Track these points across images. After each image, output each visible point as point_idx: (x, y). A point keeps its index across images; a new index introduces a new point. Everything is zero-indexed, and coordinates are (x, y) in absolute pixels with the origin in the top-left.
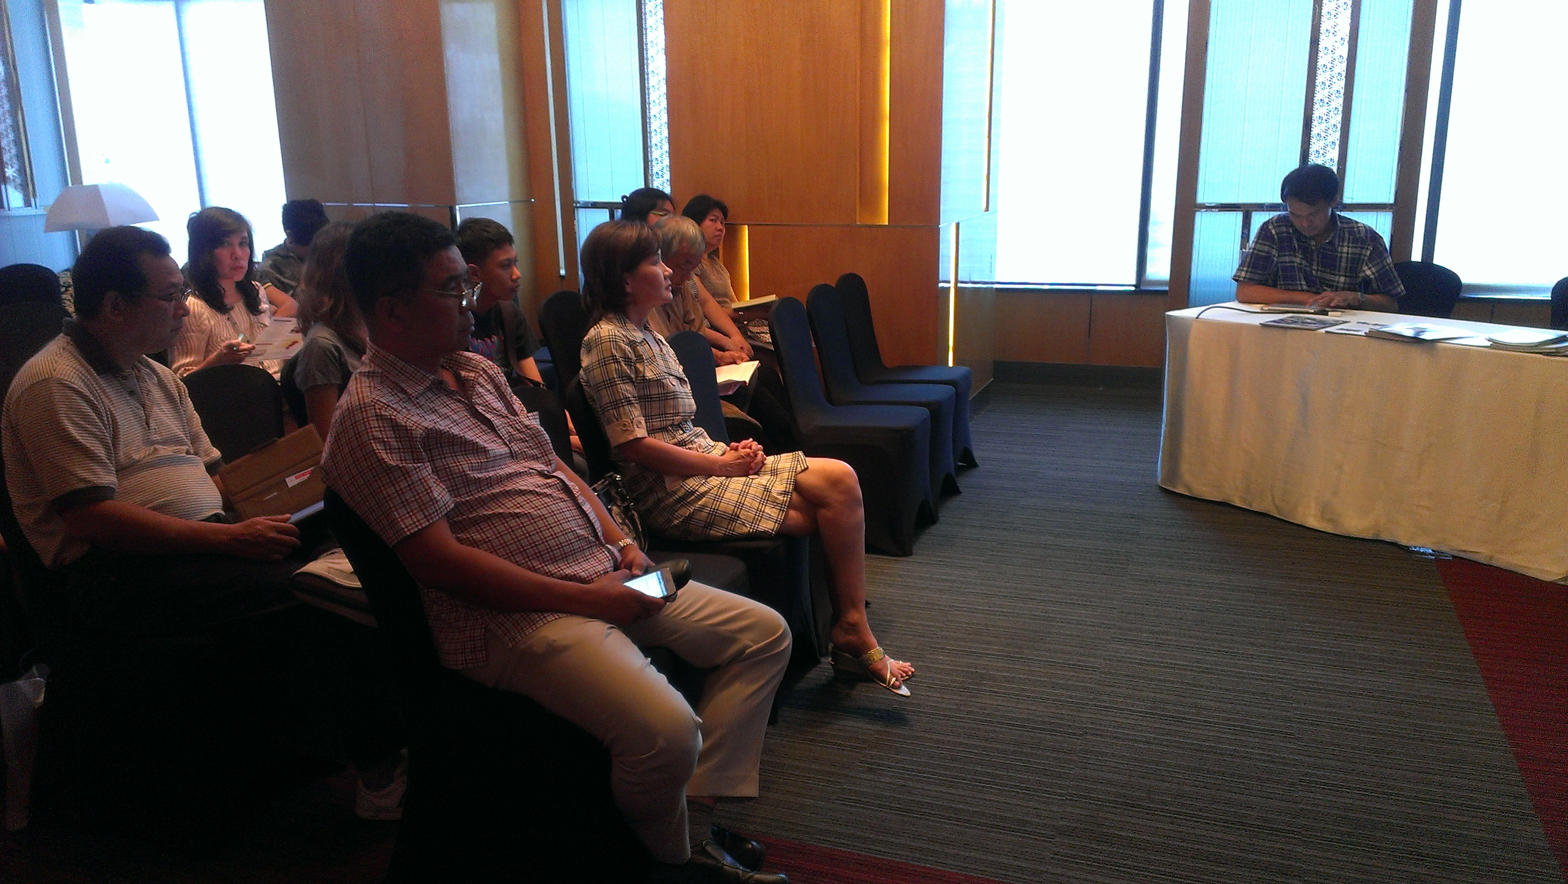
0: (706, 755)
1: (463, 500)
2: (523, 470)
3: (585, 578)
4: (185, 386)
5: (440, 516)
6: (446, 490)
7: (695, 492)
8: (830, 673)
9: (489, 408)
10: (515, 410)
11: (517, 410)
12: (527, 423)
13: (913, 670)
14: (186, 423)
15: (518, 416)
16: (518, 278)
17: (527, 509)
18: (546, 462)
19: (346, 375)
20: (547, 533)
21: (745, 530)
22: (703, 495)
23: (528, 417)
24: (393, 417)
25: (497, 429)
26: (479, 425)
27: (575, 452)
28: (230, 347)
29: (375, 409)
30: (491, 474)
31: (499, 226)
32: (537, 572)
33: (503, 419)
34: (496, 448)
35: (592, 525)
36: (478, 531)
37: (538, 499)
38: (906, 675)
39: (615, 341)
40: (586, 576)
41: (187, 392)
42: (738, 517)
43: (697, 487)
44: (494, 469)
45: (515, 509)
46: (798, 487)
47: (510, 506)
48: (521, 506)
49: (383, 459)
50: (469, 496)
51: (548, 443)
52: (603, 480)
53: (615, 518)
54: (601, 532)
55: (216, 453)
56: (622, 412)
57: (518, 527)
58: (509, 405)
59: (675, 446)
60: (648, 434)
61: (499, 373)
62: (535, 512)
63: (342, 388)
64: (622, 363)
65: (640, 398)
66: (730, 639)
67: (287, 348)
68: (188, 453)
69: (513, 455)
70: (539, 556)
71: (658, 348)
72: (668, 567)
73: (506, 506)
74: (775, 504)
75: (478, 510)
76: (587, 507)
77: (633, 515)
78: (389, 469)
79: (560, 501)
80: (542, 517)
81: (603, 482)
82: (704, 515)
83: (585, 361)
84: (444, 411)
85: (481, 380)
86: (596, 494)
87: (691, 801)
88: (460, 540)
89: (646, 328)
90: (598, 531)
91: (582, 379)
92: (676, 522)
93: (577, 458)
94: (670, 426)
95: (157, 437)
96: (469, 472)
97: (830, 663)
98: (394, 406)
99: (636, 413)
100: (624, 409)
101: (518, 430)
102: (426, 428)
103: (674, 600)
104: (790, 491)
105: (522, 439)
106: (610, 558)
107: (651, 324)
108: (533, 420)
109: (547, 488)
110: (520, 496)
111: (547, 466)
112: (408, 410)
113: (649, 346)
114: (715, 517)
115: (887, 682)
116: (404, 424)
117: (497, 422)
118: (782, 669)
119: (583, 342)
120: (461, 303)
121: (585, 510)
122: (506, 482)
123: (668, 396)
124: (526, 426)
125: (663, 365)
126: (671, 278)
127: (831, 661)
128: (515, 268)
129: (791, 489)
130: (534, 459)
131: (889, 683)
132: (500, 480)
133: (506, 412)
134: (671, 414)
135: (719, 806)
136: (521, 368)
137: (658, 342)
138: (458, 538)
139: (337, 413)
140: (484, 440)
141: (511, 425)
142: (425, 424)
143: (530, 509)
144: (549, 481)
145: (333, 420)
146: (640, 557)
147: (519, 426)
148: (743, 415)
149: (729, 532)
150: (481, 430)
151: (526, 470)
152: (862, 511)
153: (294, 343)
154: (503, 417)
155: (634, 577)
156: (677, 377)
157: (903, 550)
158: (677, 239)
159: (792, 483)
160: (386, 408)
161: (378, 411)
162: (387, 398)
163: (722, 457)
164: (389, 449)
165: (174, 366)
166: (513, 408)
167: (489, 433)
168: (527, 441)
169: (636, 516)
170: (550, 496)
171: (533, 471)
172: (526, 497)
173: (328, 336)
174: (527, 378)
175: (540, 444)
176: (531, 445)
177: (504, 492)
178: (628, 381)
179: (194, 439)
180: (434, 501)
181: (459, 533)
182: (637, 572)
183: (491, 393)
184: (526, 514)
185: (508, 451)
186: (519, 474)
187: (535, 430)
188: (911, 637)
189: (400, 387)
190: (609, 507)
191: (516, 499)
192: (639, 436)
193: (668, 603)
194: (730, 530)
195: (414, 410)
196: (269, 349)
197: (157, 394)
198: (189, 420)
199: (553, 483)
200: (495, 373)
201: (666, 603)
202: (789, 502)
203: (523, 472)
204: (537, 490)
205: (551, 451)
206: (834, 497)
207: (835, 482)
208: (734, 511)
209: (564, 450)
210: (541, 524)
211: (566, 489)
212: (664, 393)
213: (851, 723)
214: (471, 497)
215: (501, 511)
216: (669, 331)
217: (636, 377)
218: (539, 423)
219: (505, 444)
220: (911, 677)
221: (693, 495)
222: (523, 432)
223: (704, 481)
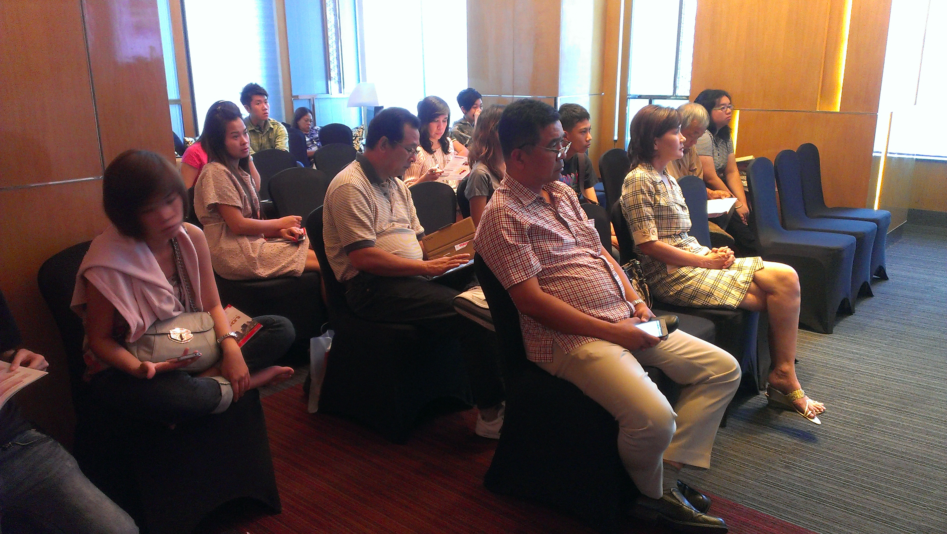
0: (677, 437)
1: (547, 267)
2: (582, 253)
3: (612, 319)
4: (410, 192)
5: (534, 275)
6: (538, 260)
7: (686, 276)
8: (766, 402)
9: (567, 215)
10: (581, 217)
11: (582, 216)
12: (587, 225)
13: (825, 408)
14: (409, 211)
15: (583, 221)
16: (590, 140)
17: (582, 275)
18: (596, 250)
19: (491, 192)
20: (592, 291)
21: (716, 303)
22: (690, 278)
23: (588, 222)
24: (514, 216)
25: (570, 227)
26: (560, 225)
27: (614, 246)
28: (432, 171)
29: (505, 211)
30: (564, 253)
31: (582, 109)
32: (584, 313)
33: (574, 222)
34: (568, 239)
35: (619, 288)
36: (553, 285)
37: (589, 270)
38: (819, 411)
39: (644, 181)
40: (613, 318)
41: (411, 195)
42: (713, 294)
43: (687, 273)
44: (565, 250)
45: (575, 275)
46: (755, 280)
47: (572, 273)
48: (579, 273)
49: (506, 240)
50: (550, 265)
51: (598, 238)
52: (629, 263)
53: (633, 286)
54: (625, 293)
55: (422, 229)
56: (644, 224)
57: (576, 285)
58: (577, 214)
59: (675, 247)
60: (659, 239)
61: (574, 194)
62: (587, 278)
63: (489, 198)
64: (647, 195)
65: (655, 217)
66: (700, 369)
67: (460, 174)
68: (409, 227)
69: (577, 244)
70: (587, 303)
71: (670, 187)
72: (664, 319)
73: (570, 273)
74: (739, 289)
75: (554, 274)
76: (617, 278)
77: (645, 286)
78: (509, 246)
79: (602, 272)
80: (591, 281)
81: (629, 264)
82: (690, 290)
83: (624, 192)
84: (541, 214)
85: (563, 198)
86: (624, 271)
87: (665, 462)
88: (543, 290)
89: (664, 173)
90: (623, 292)
91: (621, 202)
92: (671, 293)
93: (614, 249)
94: (674, 235)
95: (394, 218)
96: (552, 251)
97: (766, 396)
98: (516, 210)
99: (652, 225)
100: (645, 223)
101: (581, 229)
102: (531, 224)
103: (666, 339)
104: (750, 282)
105: (583, 234)
106: (629, 309)
107: (668, 170)
108: (591, 224)
109: (595, 264)
110: (579, 268)
111: (596, 252)
112: (522, 213)
113: (665, 185)
114: (696, 293)
115: (805, 413)
116: (519, 221)
117: (570, 223)
118: (733, 392)
119: (624, 180)
120: (557, 155)
121: (616, 279)
122: (571, 259)
123: (672, 217)
124: (587, 227)
125: (672, 197)
126: (684, 143)
127: (767, 394)
128: (589, 133)
129: (750, 280)
130: (589, 247)
131: (806, 414)
132: (568, 257)
133: (576, 218)
134: (674, 227)
135: (683, 470)
136: (586, 193)
137: (670, 183)
138: (542, 288)
139: (485, 211)
140: (562, 233)
141: (578, 226)
142: (531, 222)
143: (584, 276)
144: (596, 260)
145: (483, 216)
146: (646, 310)
147: (583, 227)
148: (723, 232)
149: (705, 303)
150: (561, 228)
151: (584, 252)
152: (799, 300)
153: (464, 171)
154: (574, 221)
155: (642, 322)
156: (681, 205)
157: (826, 330)
158: (691, 117)
159: (751, 276)
160: (511, 211)
161: (506, 212)
162: (512, 206)
163: (706, 256)
164: (510, 234)
165: (405, 181)
166: (580, 215)
167: (565, 229)
168: (586, 236)
169: (647, 287)
170: (596, 269)
171: (588, 254)
172: (582, 268)
173: (484, 169)
174: (589, 200)
175: (593, 239)
176: (588, 238)
177: (570, 264)
178: (650, 205)
179: (412, 221)
180: (531, 266)
181: (543, 286)
182: (644, 320)
183: (568, 206)
184: (581, 278)
185: (575, 241)
186: (579, 255)
187: (591, 230)
188: (825, 387)
189: (519, 200)
190: (631, 280)
191: (577, 269)
192: (652, 240)
193: (662, 341)
194: (706, 302)
195: (526, 213)
196: (451, 173)
197: (397, 195)
198: (411, 210)
199: (599, 262)
200: (572, 194)
201: (661, 341)
202: (748, 289)
203: (582, 254)
204: (589, 265)
205: (599, 243)
206: (780, 288)
207: (782, 279)
208: (710, 290)
209: (607, 244)
210: (589, 285)
211: (606, 266)
212: (671, 215)
213: (776, 436)
214: (552, 265)
215: (567, 275)
216: (679, 176)
217: (655, 203)
218: (594, 226)
219: (573, 236)
220: (822, 413)
221: (684, 277)
222: (584, 230)
223: (692, 270)
